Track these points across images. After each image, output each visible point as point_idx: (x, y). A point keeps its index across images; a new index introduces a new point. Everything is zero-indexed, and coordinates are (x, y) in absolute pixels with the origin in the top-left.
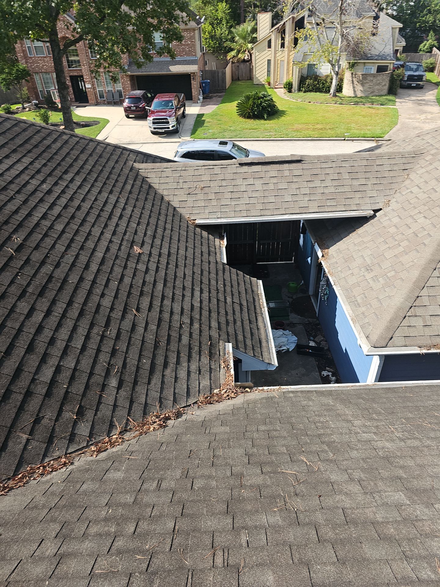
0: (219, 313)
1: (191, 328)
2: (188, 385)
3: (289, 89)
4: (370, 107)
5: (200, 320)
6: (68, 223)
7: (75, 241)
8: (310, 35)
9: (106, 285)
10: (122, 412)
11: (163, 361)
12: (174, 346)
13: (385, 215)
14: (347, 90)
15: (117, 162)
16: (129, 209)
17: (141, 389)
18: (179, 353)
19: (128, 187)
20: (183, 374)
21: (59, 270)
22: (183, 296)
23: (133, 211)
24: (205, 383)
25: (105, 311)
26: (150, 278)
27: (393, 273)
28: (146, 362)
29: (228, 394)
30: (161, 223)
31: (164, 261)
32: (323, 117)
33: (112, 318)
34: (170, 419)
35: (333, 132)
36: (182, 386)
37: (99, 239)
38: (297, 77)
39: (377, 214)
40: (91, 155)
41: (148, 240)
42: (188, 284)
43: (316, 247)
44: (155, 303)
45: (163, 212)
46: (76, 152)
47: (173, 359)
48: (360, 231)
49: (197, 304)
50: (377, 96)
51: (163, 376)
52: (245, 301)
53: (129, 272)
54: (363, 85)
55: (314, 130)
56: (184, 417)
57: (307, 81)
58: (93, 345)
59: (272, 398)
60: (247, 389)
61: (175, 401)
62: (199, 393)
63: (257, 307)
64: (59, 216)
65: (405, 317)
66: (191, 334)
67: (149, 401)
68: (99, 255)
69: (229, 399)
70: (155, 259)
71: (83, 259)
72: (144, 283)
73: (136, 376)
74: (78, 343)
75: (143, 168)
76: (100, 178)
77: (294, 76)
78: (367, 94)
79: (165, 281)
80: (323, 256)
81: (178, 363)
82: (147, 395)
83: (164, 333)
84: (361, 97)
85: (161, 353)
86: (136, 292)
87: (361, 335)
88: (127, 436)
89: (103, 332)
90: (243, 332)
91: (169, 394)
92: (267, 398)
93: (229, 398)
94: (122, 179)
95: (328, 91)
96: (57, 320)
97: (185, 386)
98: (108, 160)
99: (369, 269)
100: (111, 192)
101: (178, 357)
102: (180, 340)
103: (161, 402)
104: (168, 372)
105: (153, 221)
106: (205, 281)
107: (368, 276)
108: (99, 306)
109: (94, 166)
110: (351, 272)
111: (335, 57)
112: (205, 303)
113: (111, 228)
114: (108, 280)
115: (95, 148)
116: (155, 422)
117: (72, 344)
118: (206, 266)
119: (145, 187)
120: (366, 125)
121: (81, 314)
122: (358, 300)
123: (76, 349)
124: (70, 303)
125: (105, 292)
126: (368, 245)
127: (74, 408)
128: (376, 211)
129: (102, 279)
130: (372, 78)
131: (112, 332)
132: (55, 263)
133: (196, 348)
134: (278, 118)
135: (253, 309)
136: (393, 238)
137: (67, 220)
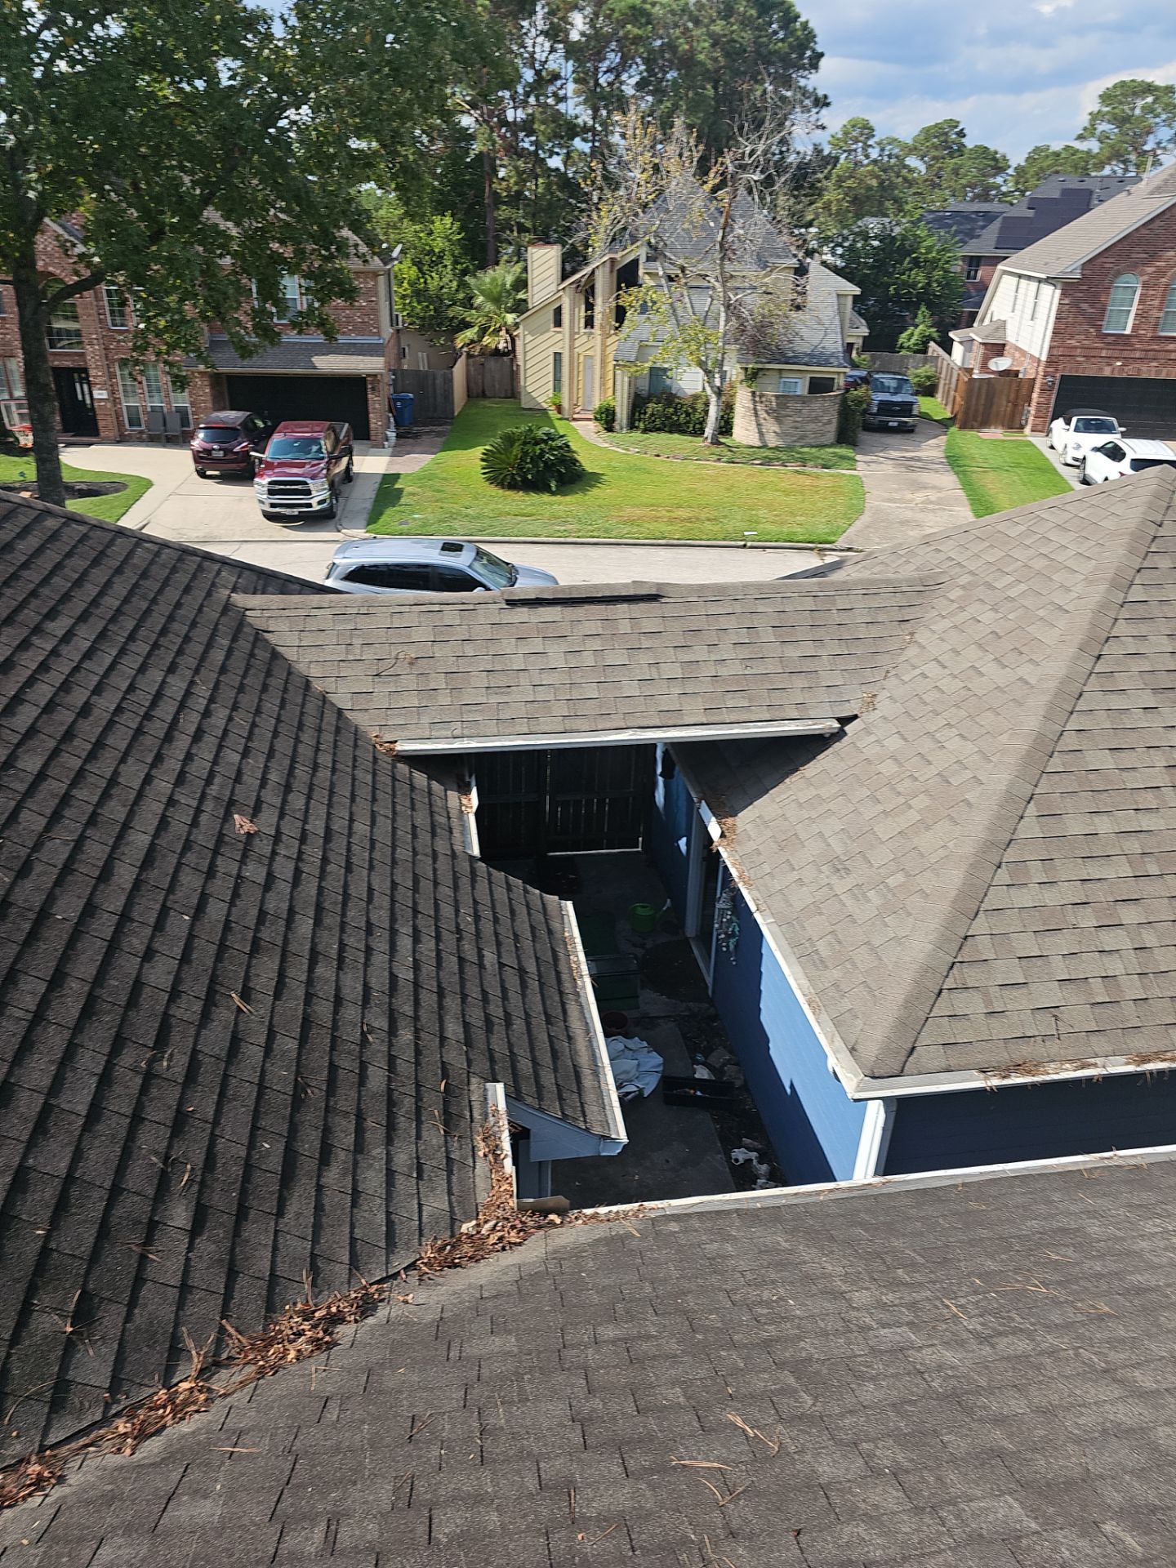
0: (464, 997)
1: (391, 1045)
2: (388, 1214)
3: (607, 422)
4: (797, 472)
5: (416, 1018)
6: (55, 753)
7: (73, 802)
8: (654, 303)
9: (159, 926)
10: (205, 1307)
11: (317, 1144)
12: (345, 1100)
13: (867, 731)
14: (744, 431)
15: (187, 590)
16: (220, 714)
17: (258, 1233)
18: (360, 1117)
19: (218, 656)
20: (373, 1180)
21: (28, 884)
22: (369, 950)
23: (230, 719)
24: (436, 1203)
25: (153, 1002)
26: (277, 903)
27: (900, 878)
28: (271, 1149)
29: (500, 1234)
30: (305, 752)
31: (314, 852)
32: (690, 490)
33: (173, 1021)
34: (343, 1321)
35: (716, 528)
36: (373, 1215)
37: (140, 795)
38: (626, 396)
39: (846, 728)
40: (119, 571)
41: (271, 797)
42: (380, 916)
43: (705, 810)
44: (291, 972)
45: (310, 721)
46: (79, 563)
47: (345, 1138)
48: (811, 769)
49: (405, 974)
50: (813, 447)
51: (319, 1188)
52: (533, 961)
53: (221, 887)
54: (778, 420)
55: (671, 521)
56: (382, 1312)
57: (650, 405)
58: (120, 1103)
59: (624, 1238)
60: (552, 1217)
61: (354, 1264)
62: (421, 1235)
63: (565, 977)
64: (32, 732)
65: (941, 991)
66: (392, 1060)
67: (282, 1269)
68: (140, 840)
69: (504, 1249)
70: (288, 848)
71: (96, 852)
72: (262, 915)
73: (244, 1193)
74: (77, 1100)
75: (257, 606)
76: (142, 632)
77: (618, 394)
78: (789, 440)
79: (319, 909)
80: (723, 835)
81: (359, 1147)
82: (275, 1249)
83: (318, 1059)
84: (776, 448)
85: (311, 1118)
86: (240, 943)
87: (837, 1043)
88: (220, 1382)
89: (151, 1062)
90: (532, 1050)
91: (337, 1243)
92: (609, 1241)
93: (505, 1246)
94: (201, 635)
95: (699, 432)
96: (20, 1029)
97: (381, 1217)
98: (166, 583)
99: (840, 867)
100: (172, 669)
101: (360, 1131)
102: (362, 1079)
103: (314, 1270)
104: (332, 1176)
105: (284, 745)
106: (426, 907)
107: (841, 886)
108: (138, 985)
109: (126, 600)
110: (795, 875)
111: (713, 355)
112: (428, 969)
113: (173, 765)
114: (164, 911)
115: (131, 554)
116: (300, 1334)
117: (63, 1101)
118: (425, 867)
119: (262, 655)
120: (793, 514)
121: (89, 1010)
122: (821, 949)
123: (73, 1117)
124: (57, 980)
125: (156, 945)
126: (831, 806)
127: (64, 1301)
128: (845, 721)
129: (147, 909)
130: (799, 406)
131: (174, 1063)
132: (17, 865)
133: (408, 1103)
134: (584, 491)
135: (554, 982)
136: (893, 789)
137: (52, 744)
